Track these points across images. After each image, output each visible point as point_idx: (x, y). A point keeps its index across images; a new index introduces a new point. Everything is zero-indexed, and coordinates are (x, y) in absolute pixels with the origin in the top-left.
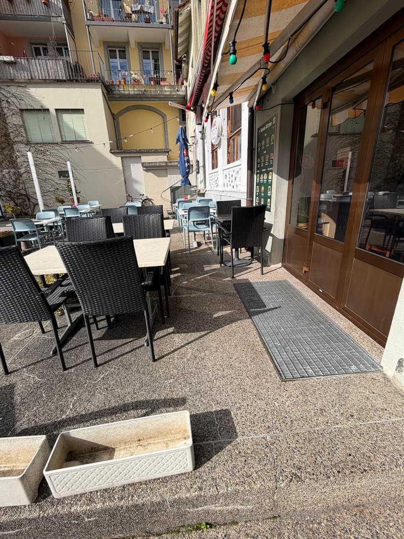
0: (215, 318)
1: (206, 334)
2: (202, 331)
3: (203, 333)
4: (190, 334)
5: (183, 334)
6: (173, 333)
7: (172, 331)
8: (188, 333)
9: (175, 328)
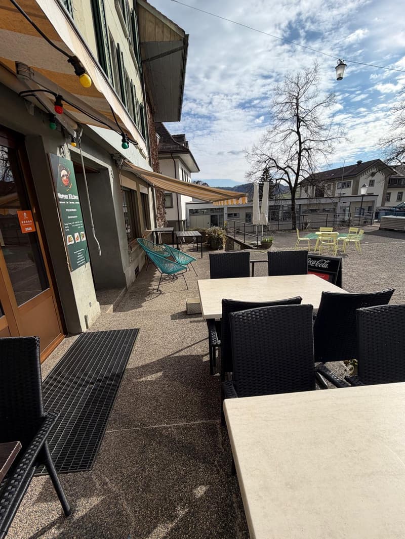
0: (161, 371)
1: (174, 353)
2: (178, 357)
3: (177, 355)
4: (188, 354)
5: (194, 354)
6: (203, 356)
7: (204, 357)
8: (190, 355)
9: (201, 361)
